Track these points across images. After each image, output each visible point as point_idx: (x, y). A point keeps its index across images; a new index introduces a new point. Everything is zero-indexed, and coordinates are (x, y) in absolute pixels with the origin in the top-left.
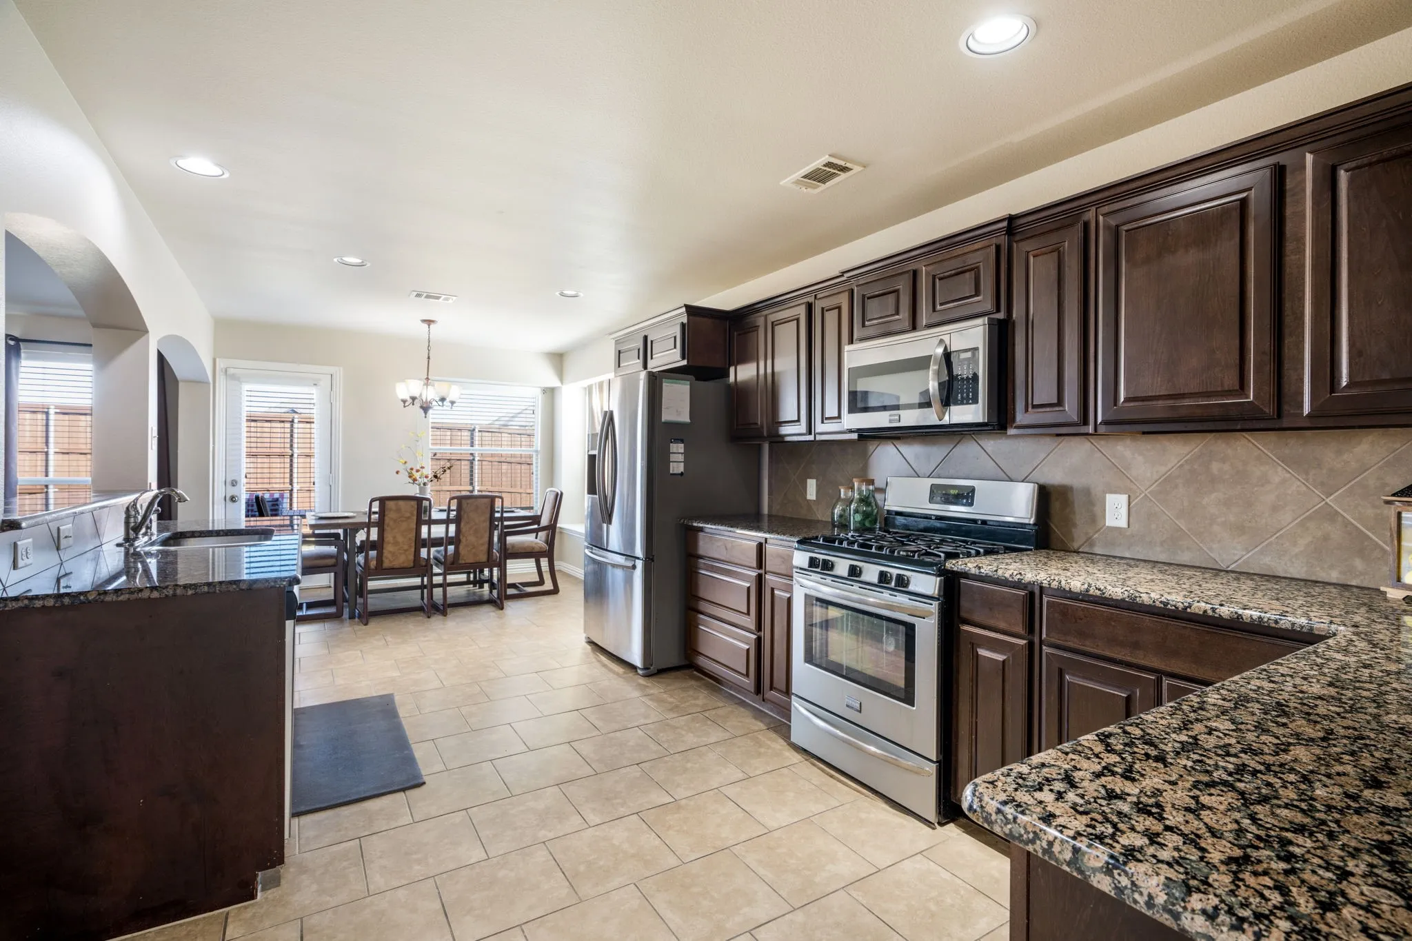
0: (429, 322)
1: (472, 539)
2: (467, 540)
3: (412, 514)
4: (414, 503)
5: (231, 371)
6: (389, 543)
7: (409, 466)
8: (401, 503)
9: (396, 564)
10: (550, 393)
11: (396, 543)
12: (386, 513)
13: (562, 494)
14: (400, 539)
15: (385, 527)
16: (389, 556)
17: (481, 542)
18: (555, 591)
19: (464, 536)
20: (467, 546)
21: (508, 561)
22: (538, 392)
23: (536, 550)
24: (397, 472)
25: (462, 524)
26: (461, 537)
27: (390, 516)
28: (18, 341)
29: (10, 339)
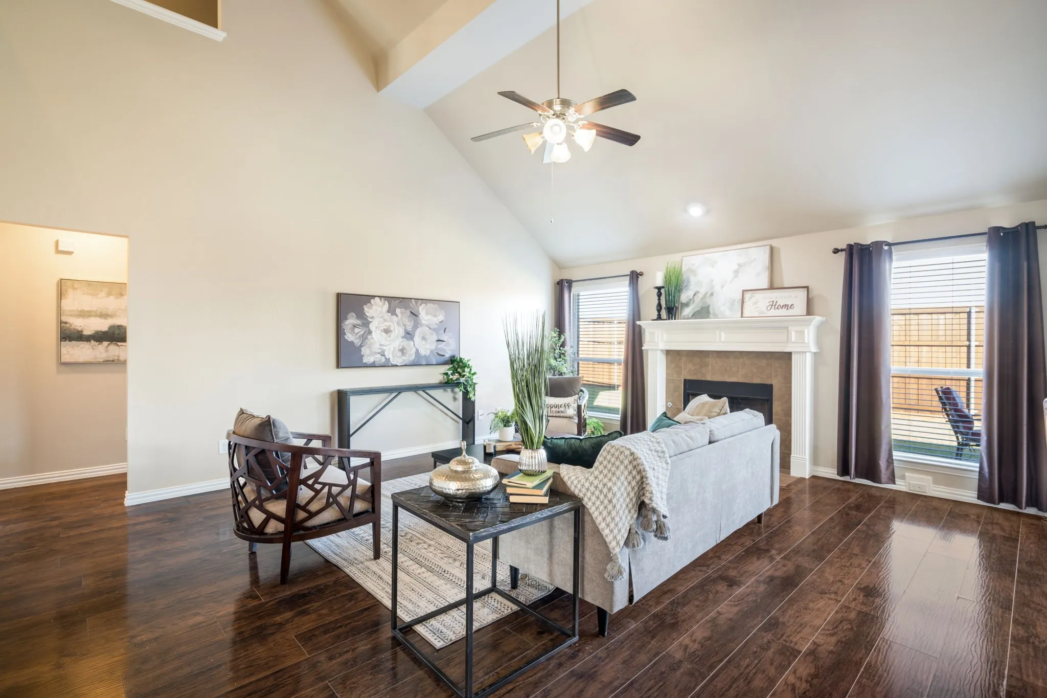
28: (889, 245)
29: (886, 245)
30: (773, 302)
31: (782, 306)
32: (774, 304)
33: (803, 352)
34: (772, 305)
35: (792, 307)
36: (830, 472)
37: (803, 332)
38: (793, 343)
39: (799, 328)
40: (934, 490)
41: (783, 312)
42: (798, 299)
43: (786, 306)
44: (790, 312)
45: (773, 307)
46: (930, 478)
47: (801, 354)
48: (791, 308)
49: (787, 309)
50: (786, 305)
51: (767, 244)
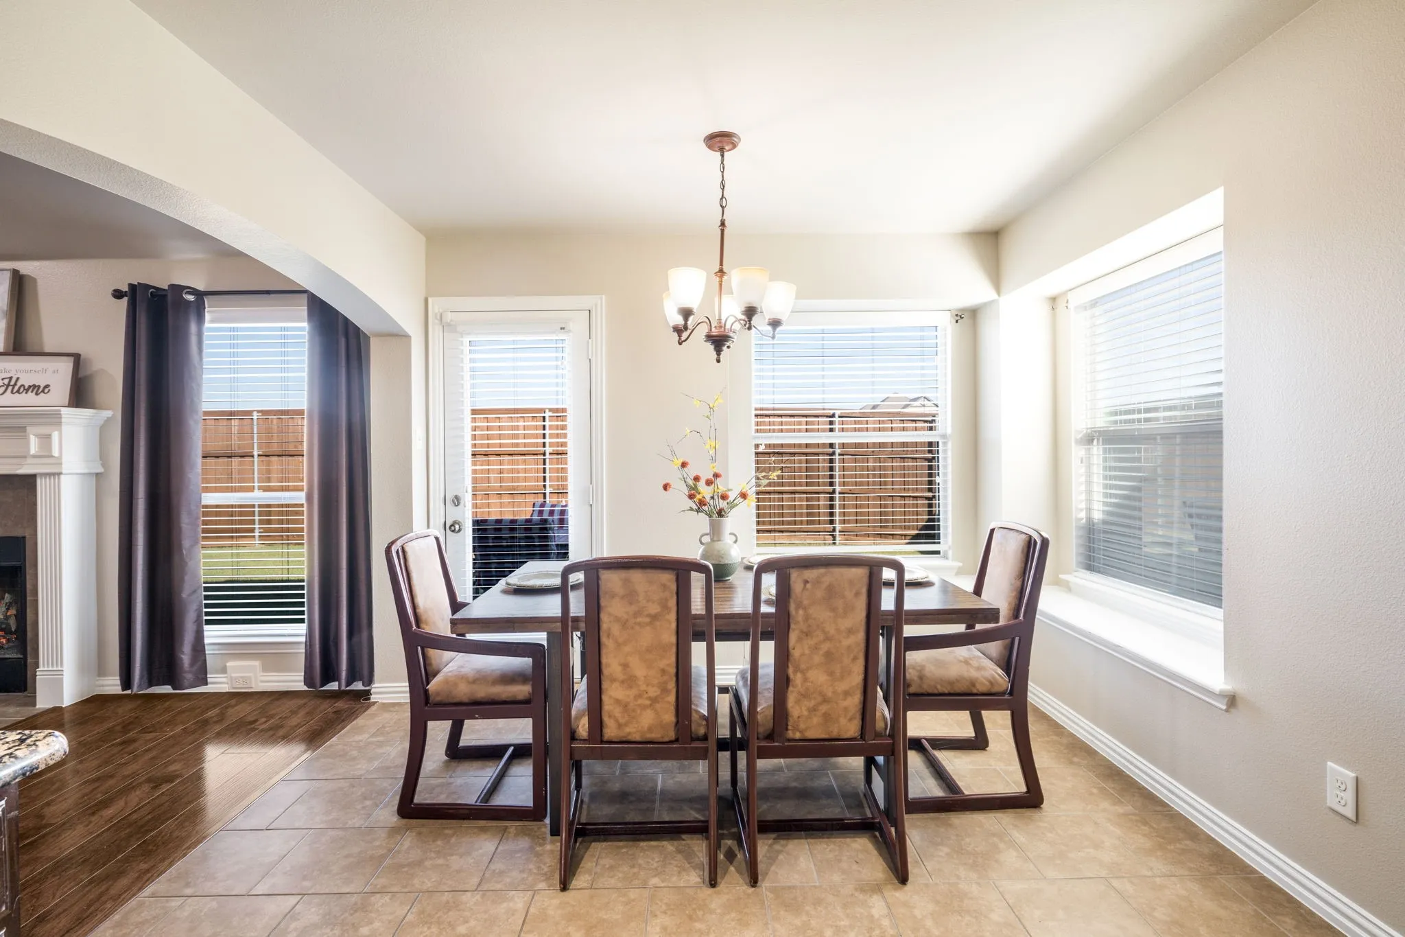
0: (720, 141)
1: (818, 677)
2: (805, 680)
3: (665, 607)
4: (668, 578)
5: (449, 317)
6: (613, 680)
7: (691, 471)
8: (637, 576)
9: (635, 731)
10: (969, 317)
11: (630, 681)
12: (603, 602)
13: (1045, 542)
14: (639, 671)
15: (604, 639)
16: (617, 712)
17: (842, 686)
18: (1031, 799)
19: (797, 669)
20: (805, 695)
21: (909, 713)
22: (945, 321)
23: (981, 688)
24: (666, 487)
25: (793, 637)
26: (791, 671)
27: (613, 610)
28: (200, 295)
29: (188, 293)
30: (11, 378)
31: (26, 387)
32: (12, 383)
33: (54, 474)
34: (8, 385)
35: (46, 390)
36: (112, 685)
37: (49, 437)
38: (34, 457)
39: (43, 430)
40: (262, 682)
41: (29, 398)
42: (58, 375)
43: (35, 389)
44: (42, 399)
45: (10, 388)
46: (256, 664)
47: (52, 477)
48: (43, 391)
49: (37, 394)
50: (34, 386)
51: (8, 268)
